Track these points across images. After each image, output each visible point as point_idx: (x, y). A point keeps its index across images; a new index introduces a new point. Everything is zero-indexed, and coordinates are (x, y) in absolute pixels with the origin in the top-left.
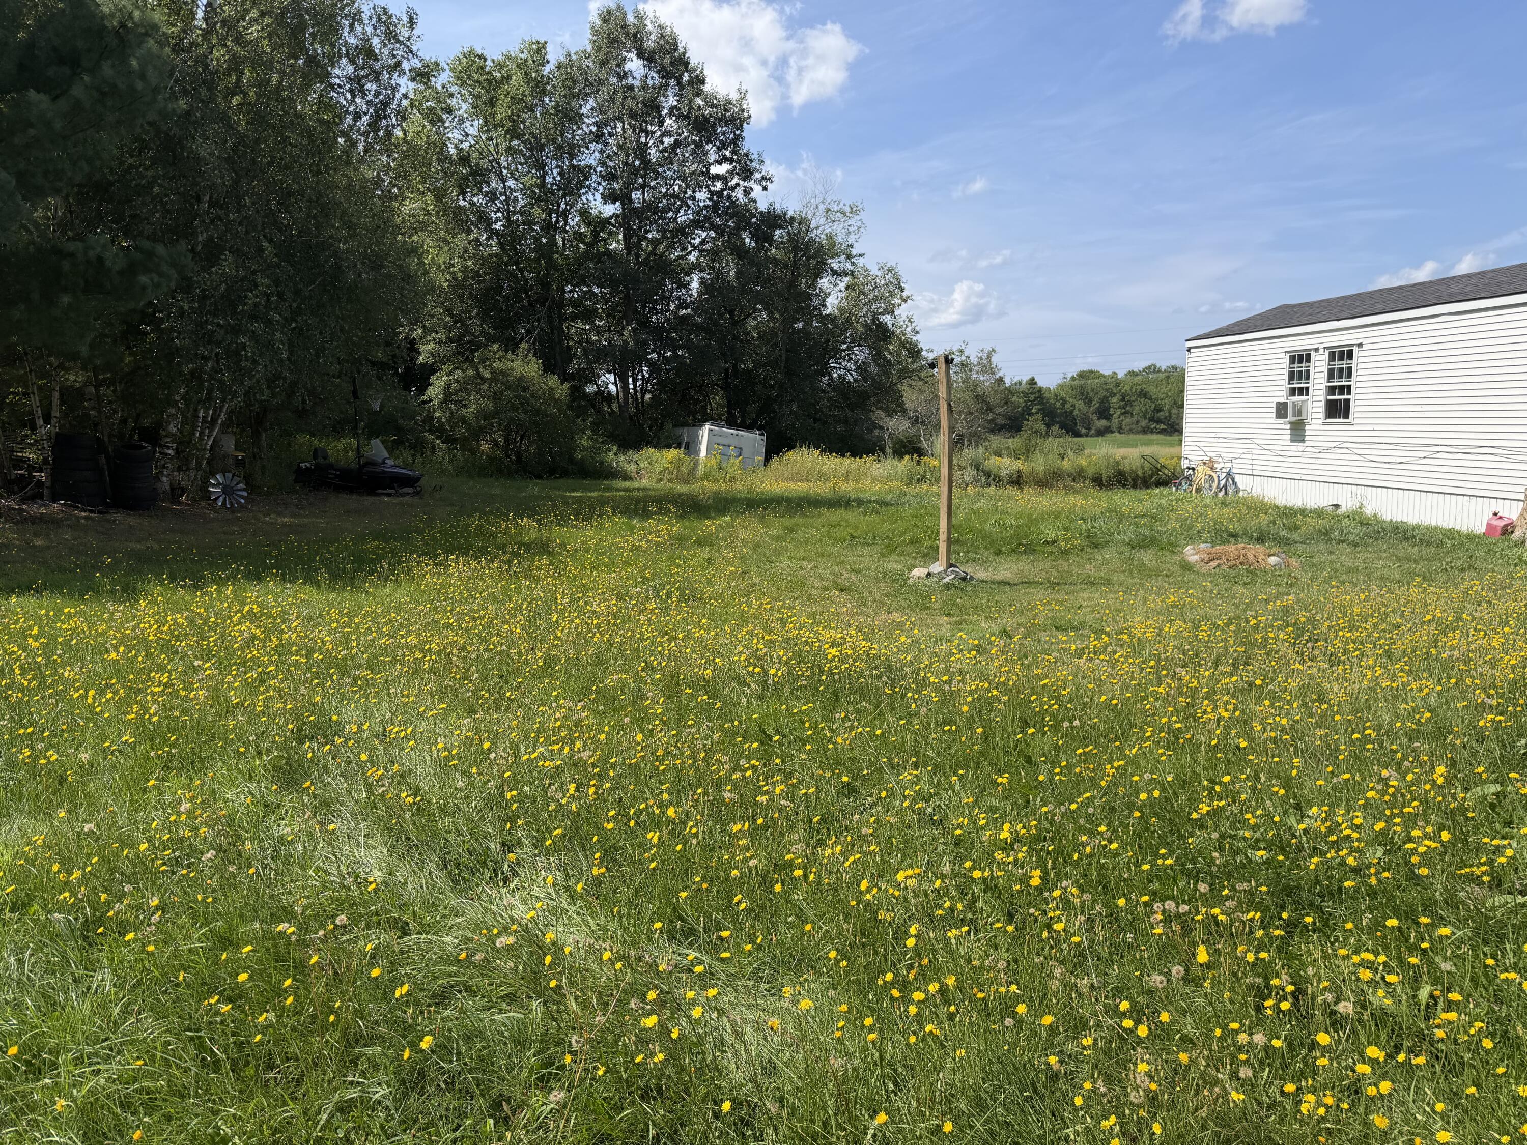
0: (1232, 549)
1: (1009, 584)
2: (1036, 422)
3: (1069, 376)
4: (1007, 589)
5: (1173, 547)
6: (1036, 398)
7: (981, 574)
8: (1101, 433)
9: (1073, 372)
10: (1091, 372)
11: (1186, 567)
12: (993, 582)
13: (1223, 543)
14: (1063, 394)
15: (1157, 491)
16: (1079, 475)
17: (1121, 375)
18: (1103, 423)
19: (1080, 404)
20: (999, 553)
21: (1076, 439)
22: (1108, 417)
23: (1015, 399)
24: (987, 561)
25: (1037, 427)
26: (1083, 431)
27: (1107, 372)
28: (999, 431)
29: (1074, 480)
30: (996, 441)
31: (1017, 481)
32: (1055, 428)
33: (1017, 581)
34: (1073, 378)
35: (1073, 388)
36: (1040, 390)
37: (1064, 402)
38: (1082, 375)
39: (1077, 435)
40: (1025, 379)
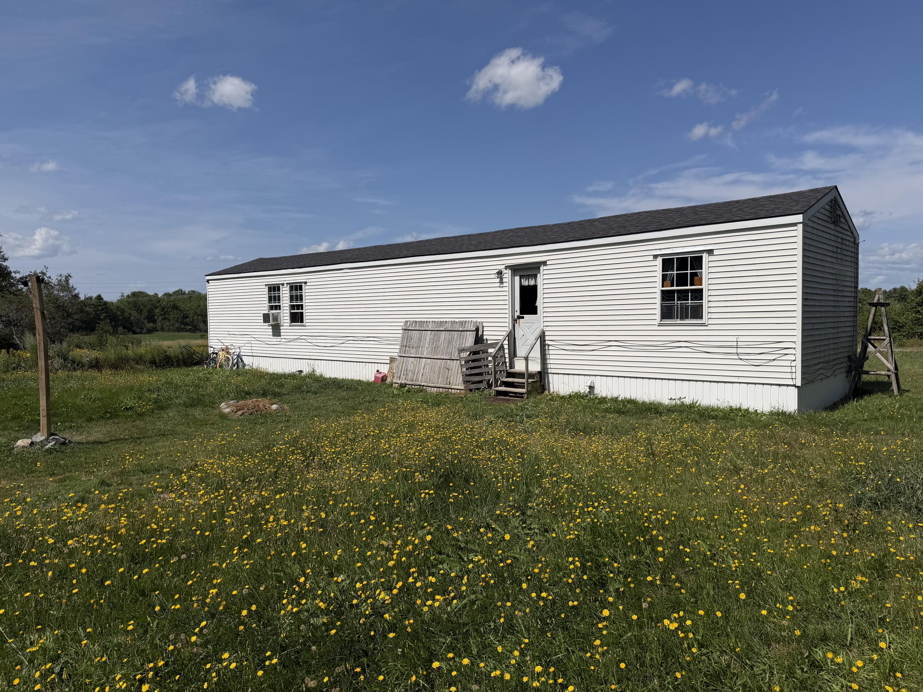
0: (250, 402)
1: (102, 443)
2: (105, 325)
3: (126, 295)
4: (100, 446)
5: (213, 405)
6: (103, 309)
7: (77, 438)
8: (150, 331)
9: (128, 292)
10: (141, 293)
11: (223, 416)
12: (88, 443)
13: (244, 398)
14: (122, 306)
15: (195, 368)
16: (139, 360)
17: (160, 295)
18: (151, 325)
19: (134, 314)
20: (90, 420)
21: (135, 336)
22: (154, 322)
23: (87, 309)
24: (81, 427)
25: (106, 328)
26: (138, 330)
27: (151, 293)
28: (78, 331)
29: (137, 363)
30: (75, 337)
31: (96, 365)
32: (120, 329)
33: (107, 439)
34: (128, 296)
35: (129, 303)
36: (106, 303)
37: (123, 311)
38: (134, 294)
39: (135, 333)
40: (95, 295)
